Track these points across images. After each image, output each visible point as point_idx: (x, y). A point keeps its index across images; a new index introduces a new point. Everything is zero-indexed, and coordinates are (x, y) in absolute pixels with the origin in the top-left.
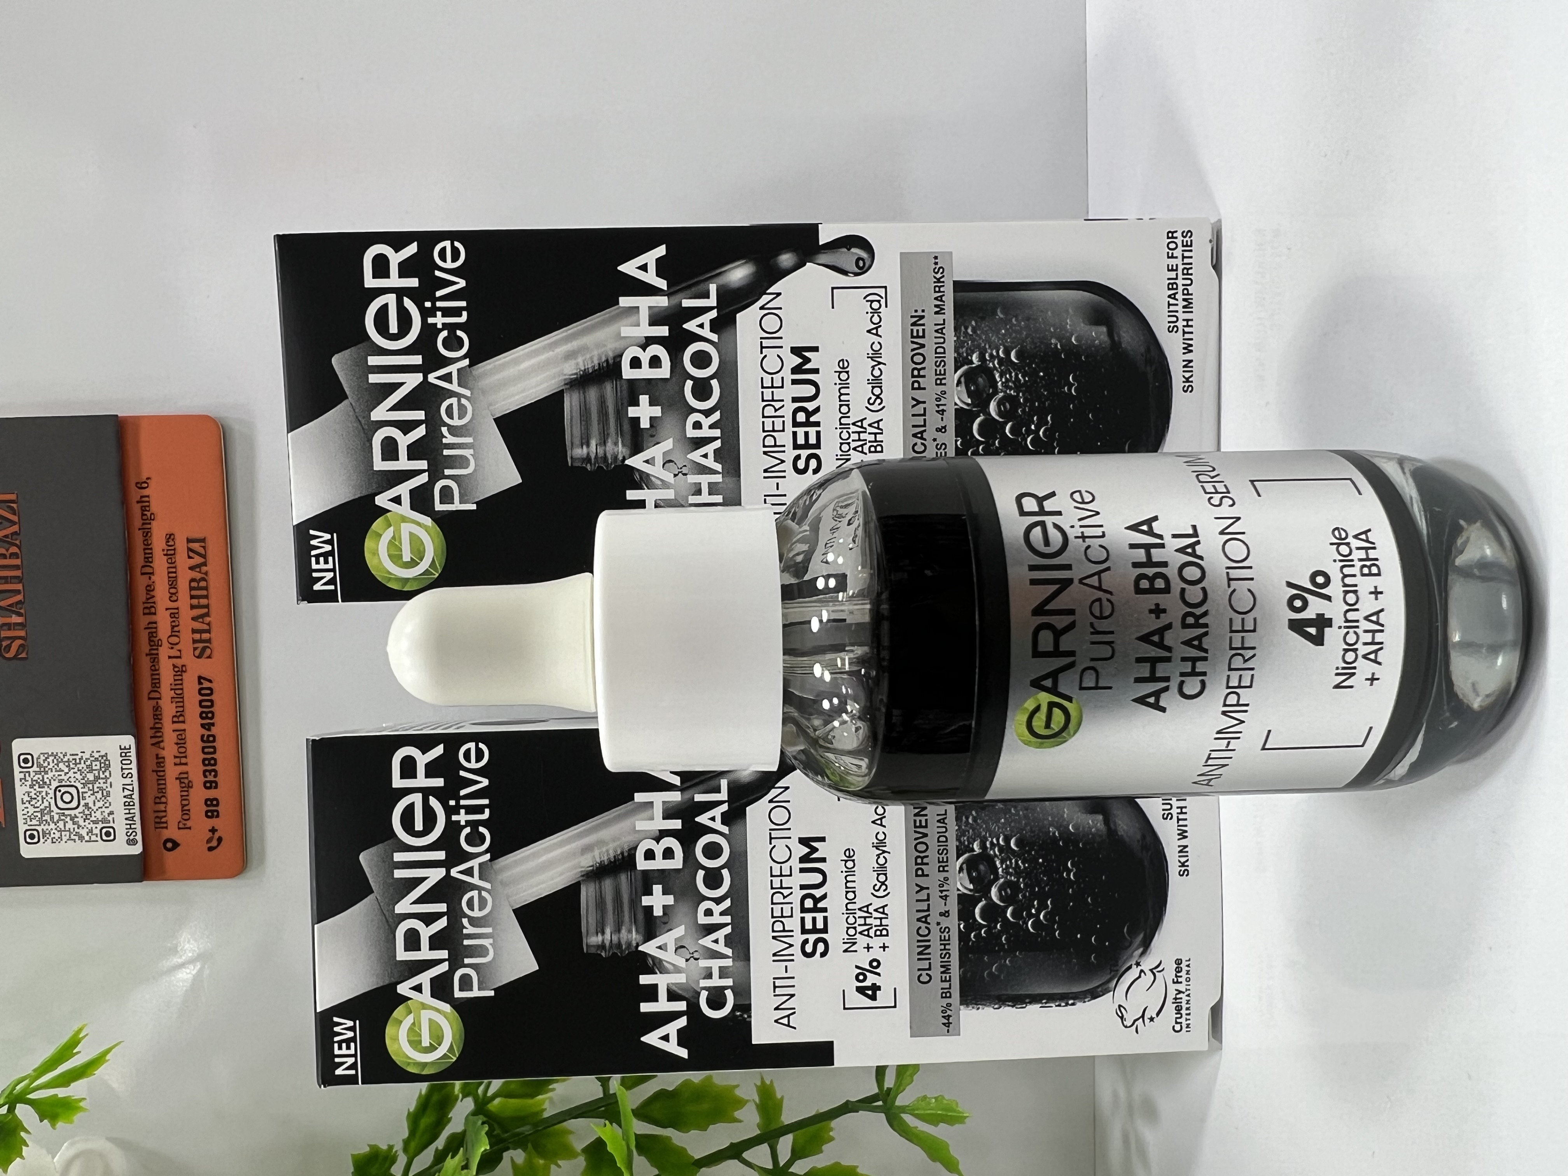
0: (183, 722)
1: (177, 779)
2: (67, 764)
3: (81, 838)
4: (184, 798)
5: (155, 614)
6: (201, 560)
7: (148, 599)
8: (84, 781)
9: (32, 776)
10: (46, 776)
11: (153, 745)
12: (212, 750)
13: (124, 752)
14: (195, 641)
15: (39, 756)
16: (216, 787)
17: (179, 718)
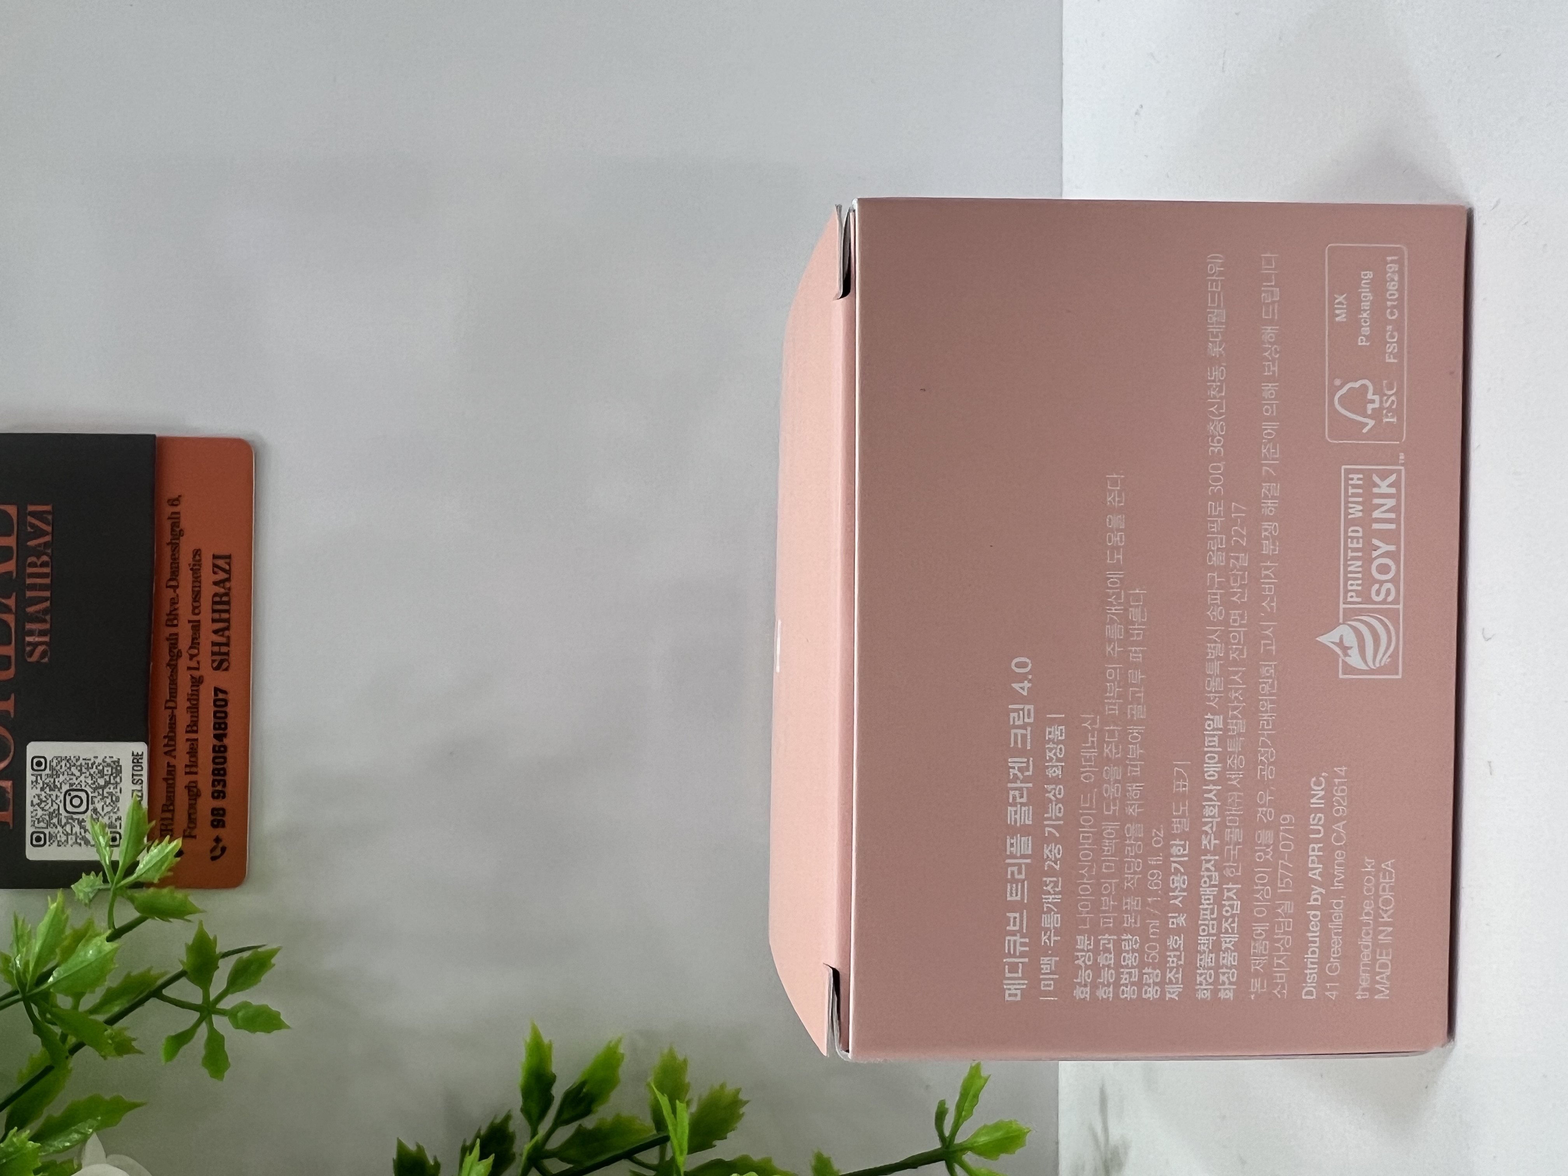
0: (196, 732)
1: (186, 787)
2: (79, 768)
3: (87, 842)
4: (192, 807)
5: (176, 625)
6: (226, 576)
7: (171, 611)
8: (94, 786)
9: (43, 779)
10: (57, 780)
11: (166, 753)
12: (222, 760)
13: (136, 759)
14: (213, 654)
15: (52, 759)
16: (224, 797)
17: (193, 727)
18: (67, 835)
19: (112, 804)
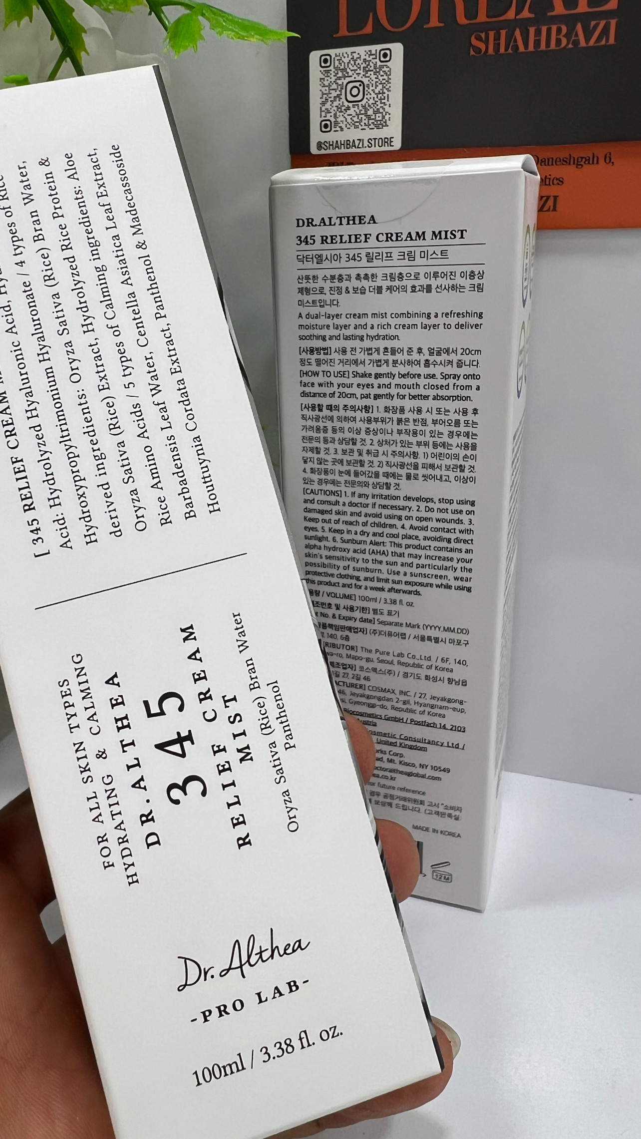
2: (381, 92)
3: (323, 104)
8: (367, 104)
9: (372, 61)
10: (372, 73)
13: (388, 141)
15: (388, 67)
18: (329, 86)
19: (353, 123)
